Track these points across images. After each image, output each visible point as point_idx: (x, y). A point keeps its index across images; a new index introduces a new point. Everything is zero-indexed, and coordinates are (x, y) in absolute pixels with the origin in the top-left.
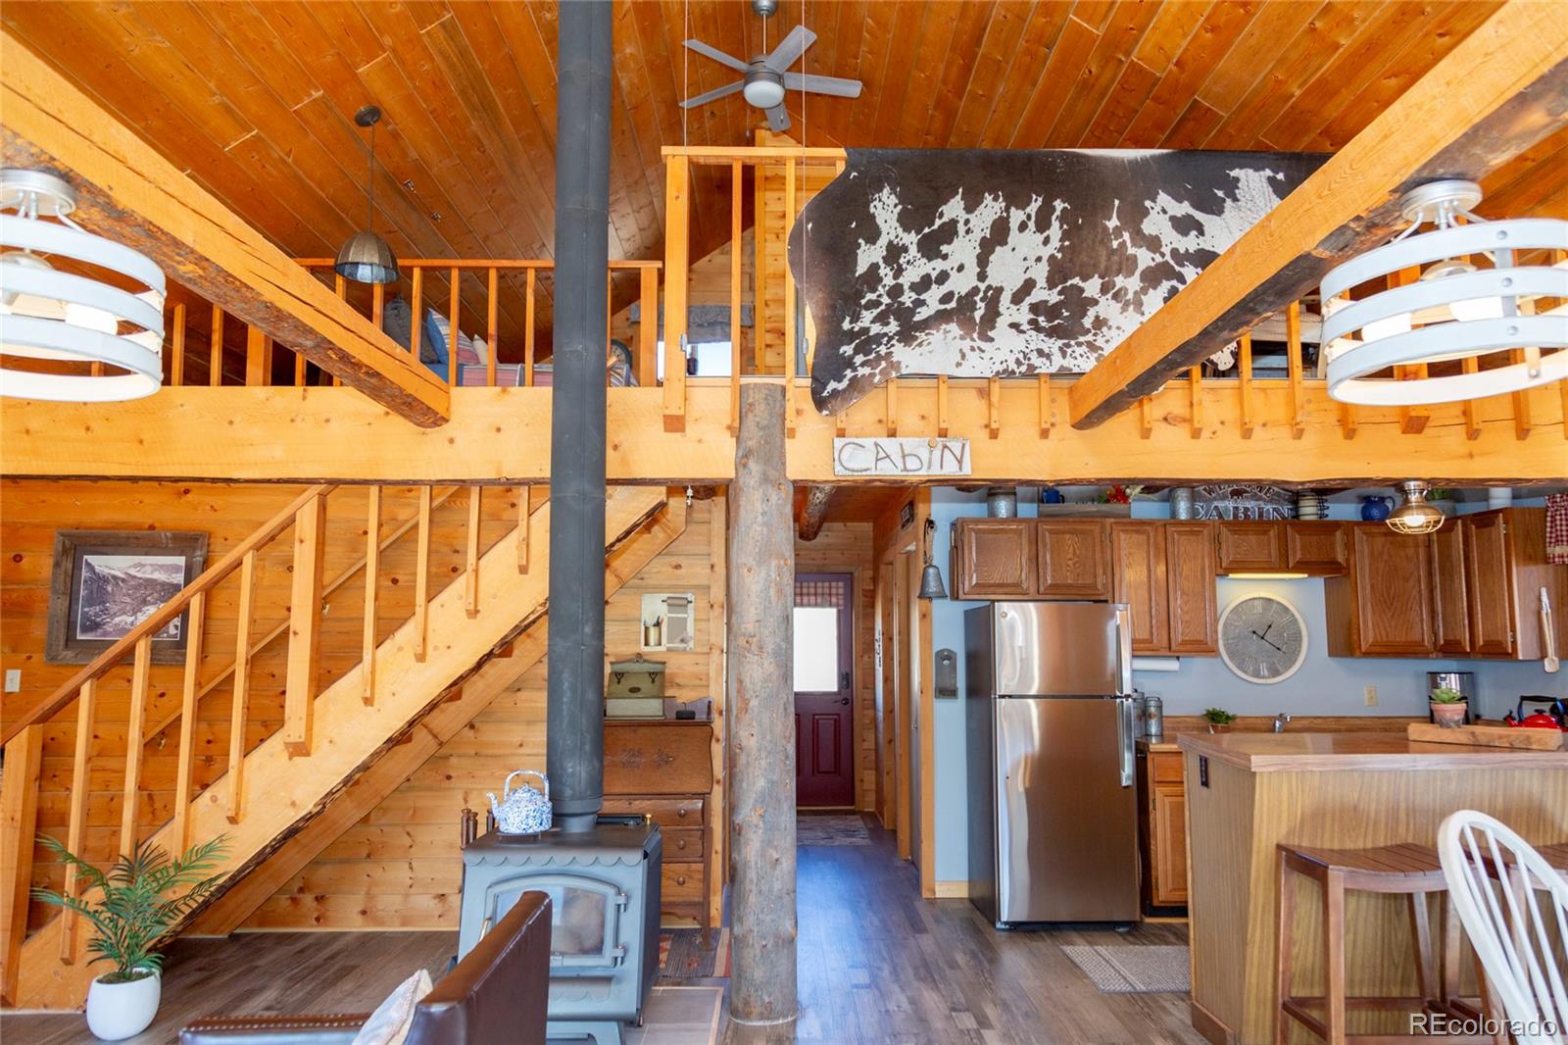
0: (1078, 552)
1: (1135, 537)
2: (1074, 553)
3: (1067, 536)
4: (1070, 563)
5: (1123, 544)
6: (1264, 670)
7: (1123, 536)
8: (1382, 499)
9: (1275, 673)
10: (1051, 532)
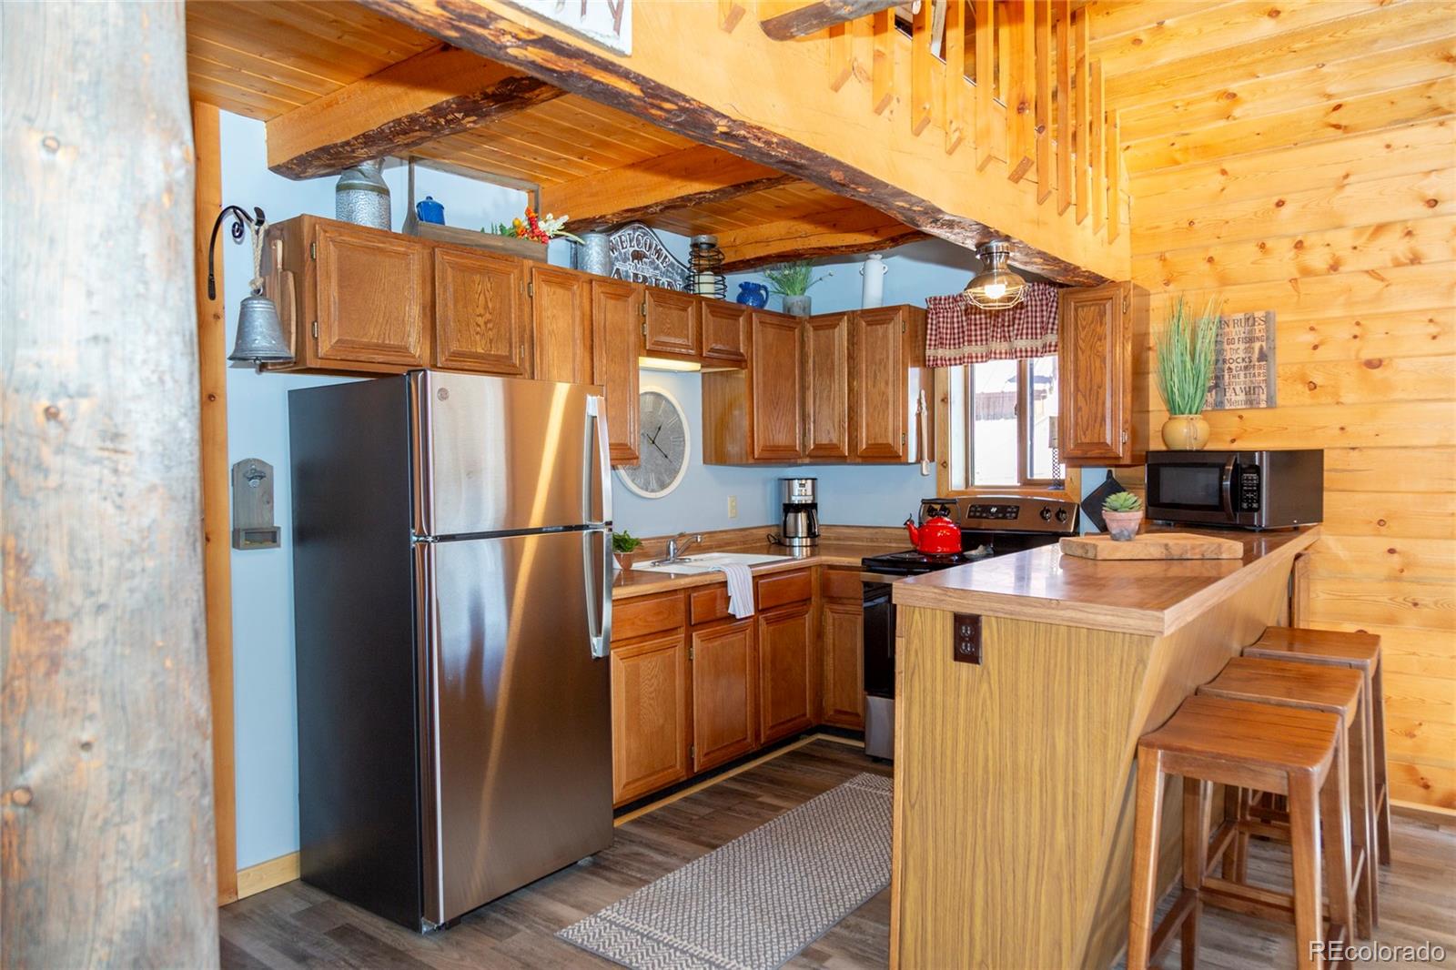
0: (490, 305)
1: (560, 291)
2: (486, 307)
3: (477, 278)
4: (481, 321)
5: (545, 301)
6: (654, 484)
7: (545, 289)
8: (759, 287)
9: (663, 486)
10: (455, 267)
